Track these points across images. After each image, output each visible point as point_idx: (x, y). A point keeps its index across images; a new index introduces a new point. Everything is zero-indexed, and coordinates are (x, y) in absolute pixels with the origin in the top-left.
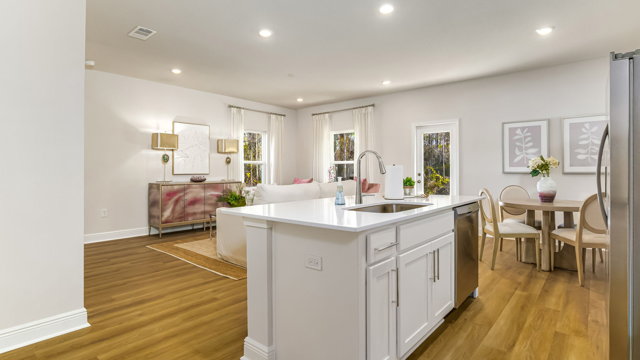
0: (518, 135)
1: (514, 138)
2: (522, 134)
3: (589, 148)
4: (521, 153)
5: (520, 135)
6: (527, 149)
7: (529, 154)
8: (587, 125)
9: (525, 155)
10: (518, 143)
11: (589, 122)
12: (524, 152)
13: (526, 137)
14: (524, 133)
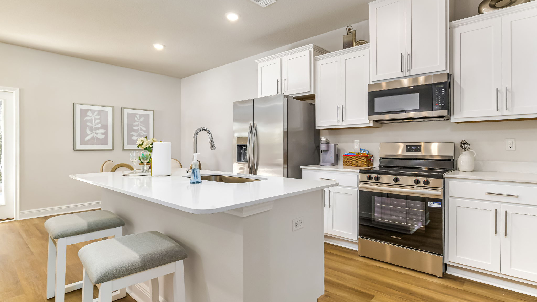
0: (89, 116)
1: (85, 119)
2: (92, 116)
3: (139, 132)
4: (92, 132)
5: (91, 117)
6: (97, 129)
7: (98, 134)
8: (138, 116)
9: (95, 135)
10: (89, 124)
11: (139, 114)
12: (94, 131)
13: (96, 119)
14: (94, 115)
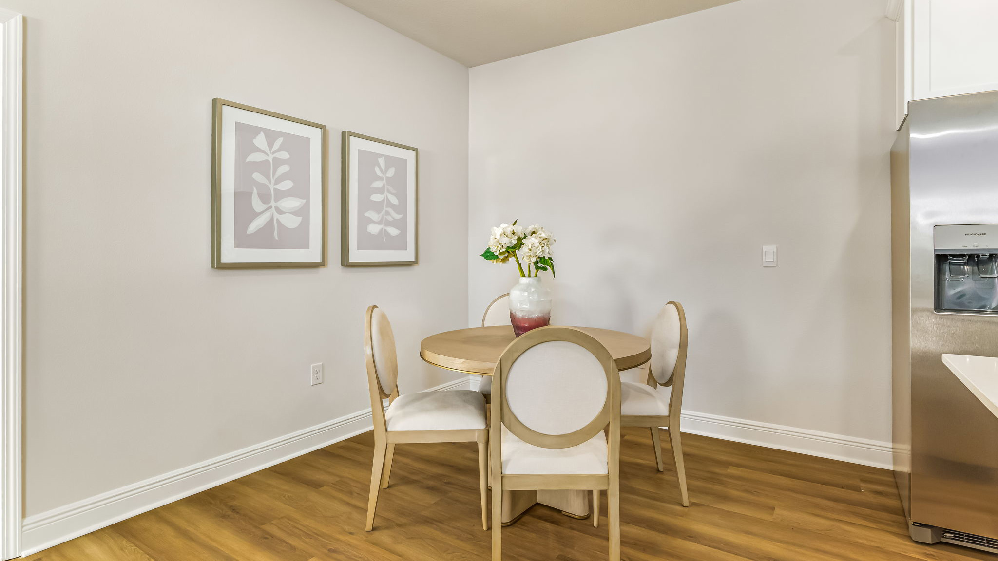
0: (260, 151)
1: (249, 159)
2: (268, 151)
4: (266, 206)
5: (266, 153)
6: (280, 195)
7: (285, 213)
8: (382, 162)
9: (276, 216)
10: (257, 177)
11: (385, 157)
12: (273, 203)
13: (278, 162)
14: (274, 149)
